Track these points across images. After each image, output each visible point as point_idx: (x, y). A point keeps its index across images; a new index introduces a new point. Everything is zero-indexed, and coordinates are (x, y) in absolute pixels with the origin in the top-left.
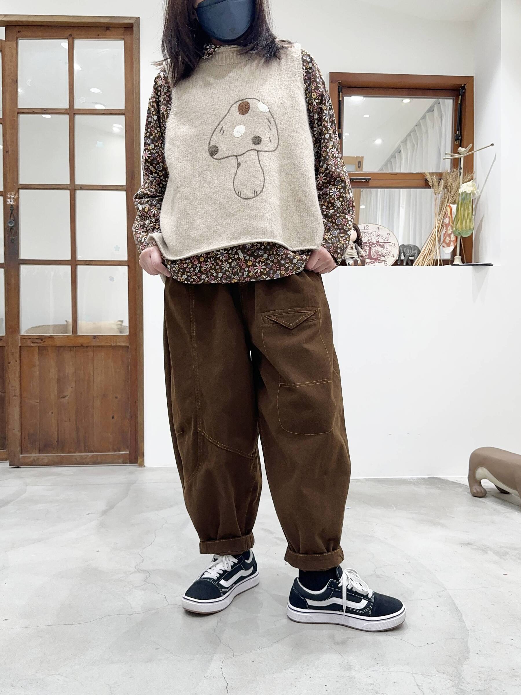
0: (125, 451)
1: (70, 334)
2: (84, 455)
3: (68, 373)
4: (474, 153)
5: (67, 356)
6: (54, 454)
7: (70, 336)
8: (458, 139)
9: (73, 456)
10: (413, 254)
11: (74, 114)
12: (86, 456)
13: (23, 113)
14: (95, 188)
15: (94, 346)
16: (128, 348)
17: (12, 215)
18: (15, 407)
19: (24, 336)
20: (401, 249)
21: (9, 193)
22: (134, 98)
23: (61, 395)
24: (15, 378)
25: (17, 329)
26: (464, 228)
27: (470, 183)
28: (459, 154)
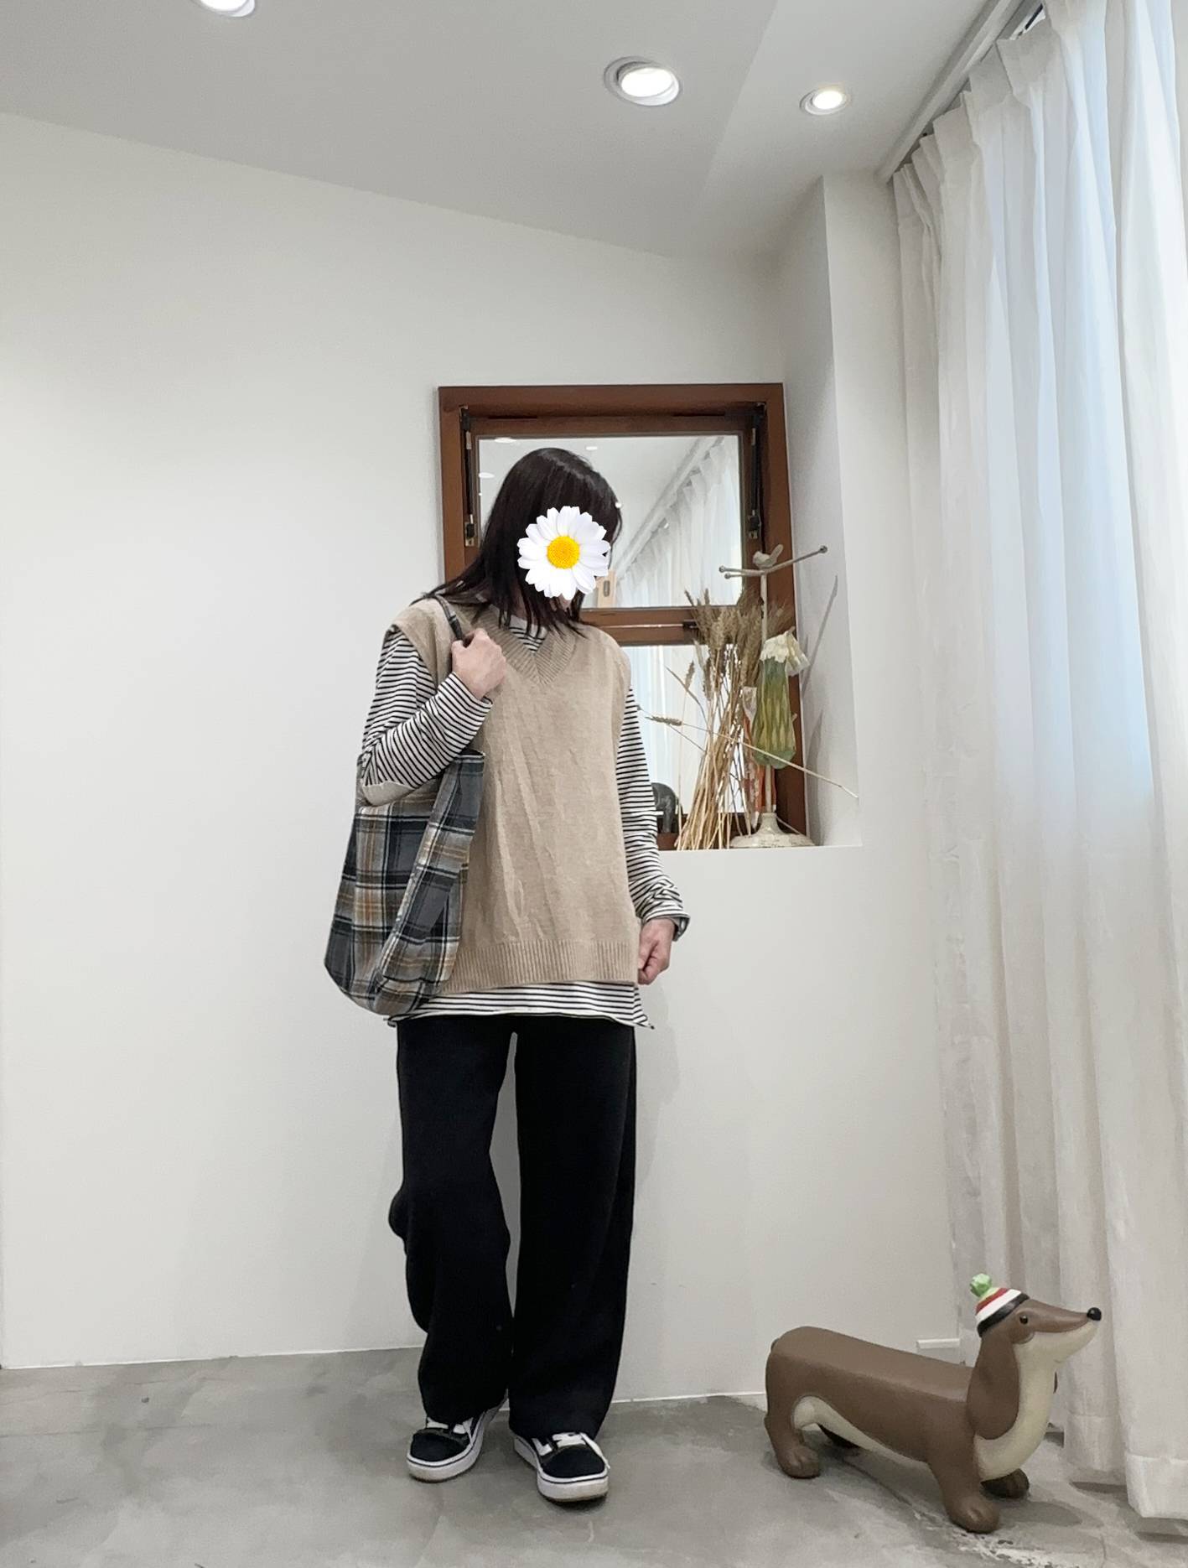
8: (756, 527)
10: (661, 805)
26: (775, 746)
27: (780, 637)
28: (754, 569)
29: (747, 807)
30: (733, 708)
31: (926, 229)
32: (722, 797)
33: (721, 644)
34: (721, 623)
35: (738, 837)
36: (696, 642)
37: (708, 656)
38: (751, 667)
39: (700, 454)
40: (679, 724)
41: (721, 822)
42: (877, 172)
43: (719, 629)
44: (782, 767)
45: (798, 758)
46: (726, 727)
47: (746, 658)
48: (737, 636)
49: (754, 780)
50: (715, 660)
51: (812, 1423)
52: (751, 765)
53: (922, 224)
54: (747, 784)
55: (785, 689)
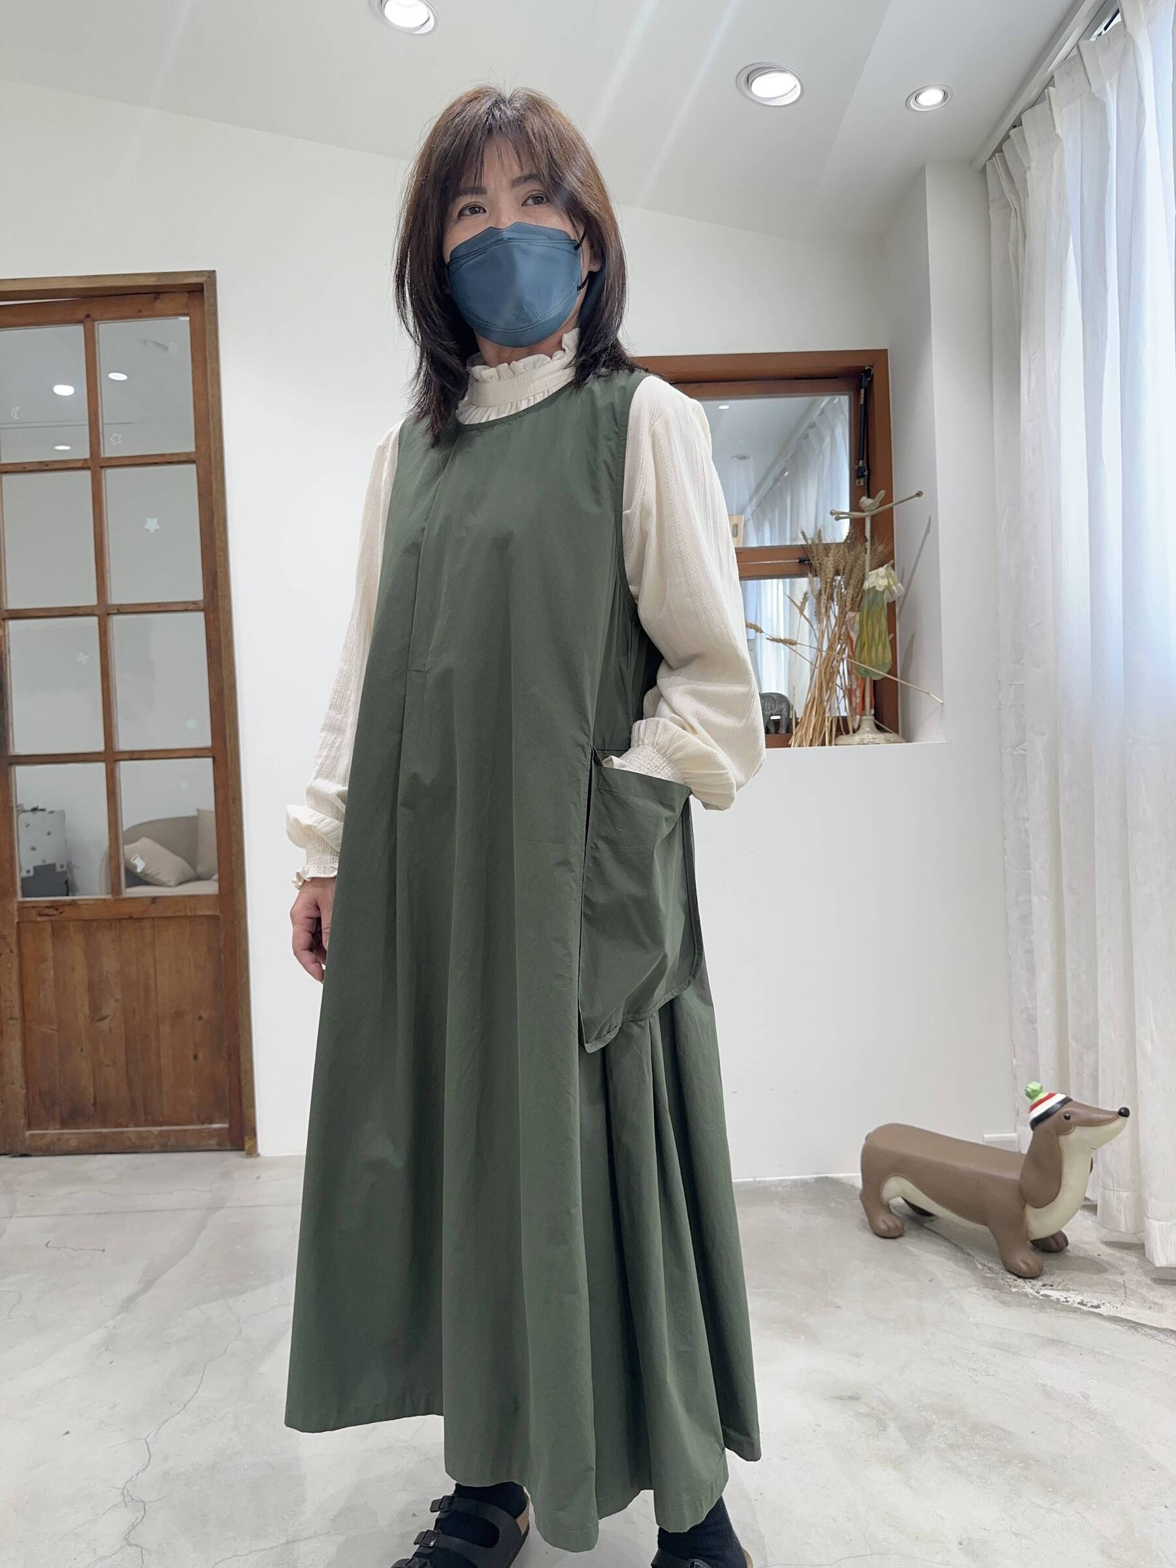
0: (221, 1123)
1: (108, 896)
2: (147, 1131)
3: (107, 973)
4: (894, 507)
5: (105, 939)
6: (90, 1128)
7: (108, 900)
8: (862, 477)
9: (123, 1133)
10: (778, 711)
11: (102, 467)
12: (148, 1134)
14: (144, 609)
15: (153, 918)
16: (219, 919)
18: (14, 1039)
22: (211, 430)
23: (96, 1013)
24: (11, 985)
25: (11, 889)
26: (874, 662)
27: (882, 570)
28: (859, 511)
29: (850, 711)
30: (839, 629)
31: (1013, 214)
32: (829, 703)
33: (831, 576)
34: (831, 558)
35: (842, 736)
36: (810, 575)
37: (819, 587)
38: (855, 595)
39: (815, 415)
40: (794, 643)
41: (827, 724)
42: (970, 164)
43: (829, 564)
44: (878, 678)
45: (893, 671)
46: (833, 646)
47: (851, 588)
48: (844, 570)
49: (856, 690)
50: (825, 591)
51: (898, 1196)
52: (853, 677)
53: (1010, 206)
54: (849, 693)
55: (885, 613)
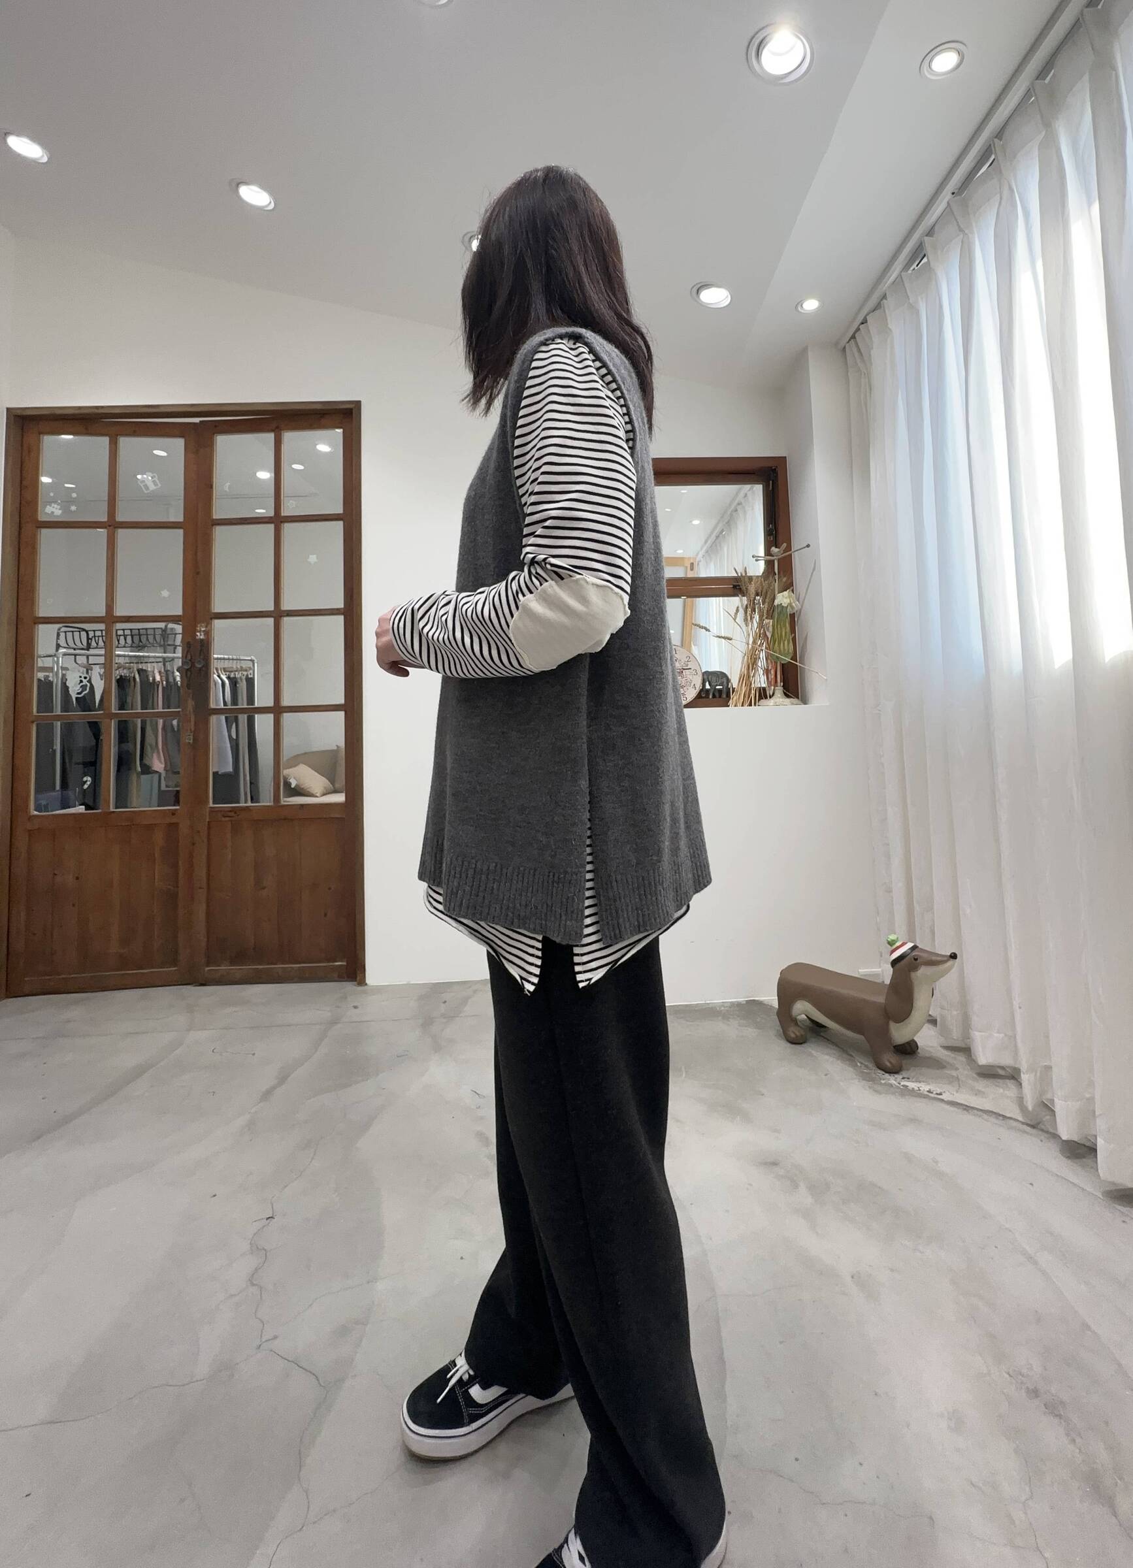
0: (341, 962)
1: (272, 804)
3: (268, 856)
4: (793, 553)
5: (268, 833)
6: (250, 966)
7: (273, 806)
8: (772, 534)
9: (273, 968)
10: (721, 683)
11: (281, 522)
13: (219, 524)
15: (301, 818)
16: (344, 819)
17: (202, 653)
18: (201, 903)
19: (214, 808)
20: (706, 677)
21: (199, 625)
22: (354, 499)
23: (259, 884)
24: (202, 865)
25: (206, 797)
26: (782, 651)
27: (786, 593)
28: (770, 556)
29: (768, 684)
30: (760, 631)
31: (863, 374)
32: (754, 678)
33: (753, 597)
34: (753, 585)
35: (762, 700)
36: (740, 595)
37: (746, 603)
38: (770, 609)
39: (742, 494)
40: (731, 639)
41: (753, 692)
42: (836, 344)
43: (752, 589)
44: (785, 662)
45: (794, 658)
46: (756, 641)
47: (767, 604)
48: (762, 592)
49: (771, 669)
50: (750, 605)
51: (803, 1014)
52: (769, 661)
53: (861, 372)
54: (767, 672)
55: (788, 620)
